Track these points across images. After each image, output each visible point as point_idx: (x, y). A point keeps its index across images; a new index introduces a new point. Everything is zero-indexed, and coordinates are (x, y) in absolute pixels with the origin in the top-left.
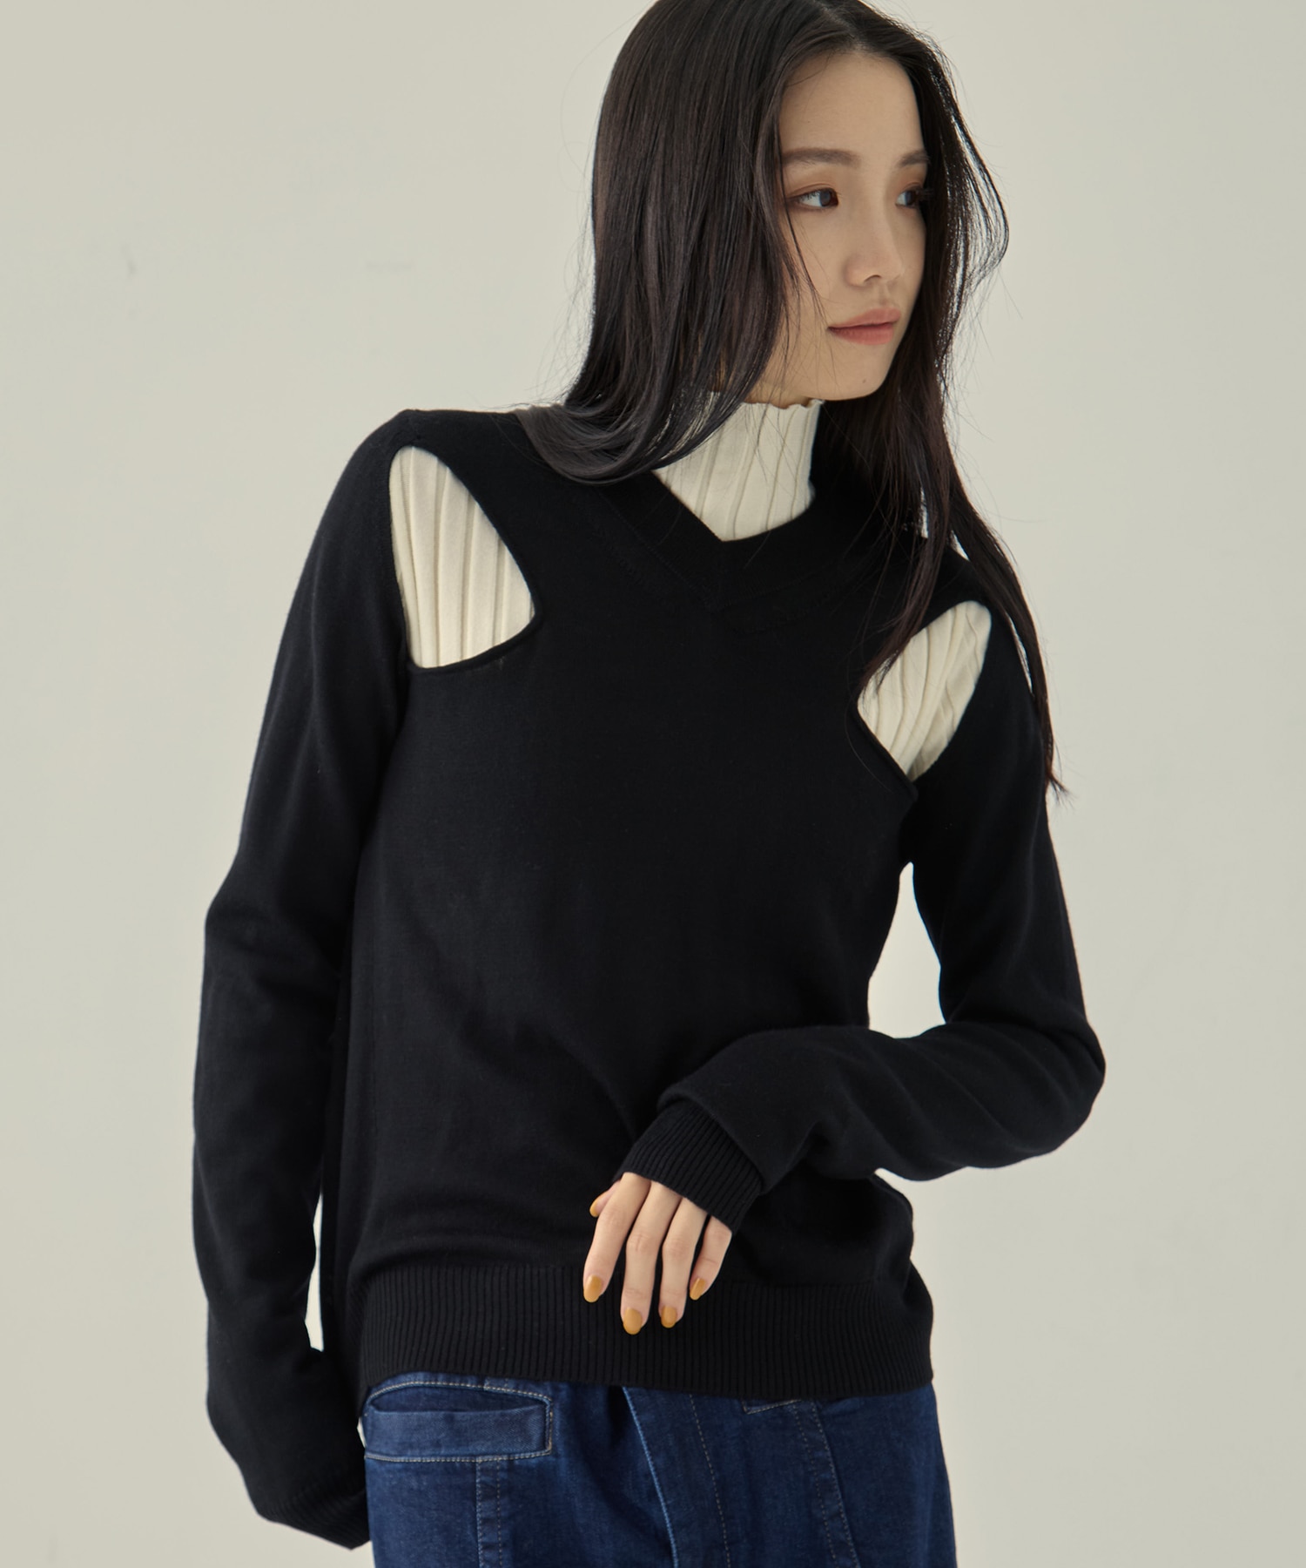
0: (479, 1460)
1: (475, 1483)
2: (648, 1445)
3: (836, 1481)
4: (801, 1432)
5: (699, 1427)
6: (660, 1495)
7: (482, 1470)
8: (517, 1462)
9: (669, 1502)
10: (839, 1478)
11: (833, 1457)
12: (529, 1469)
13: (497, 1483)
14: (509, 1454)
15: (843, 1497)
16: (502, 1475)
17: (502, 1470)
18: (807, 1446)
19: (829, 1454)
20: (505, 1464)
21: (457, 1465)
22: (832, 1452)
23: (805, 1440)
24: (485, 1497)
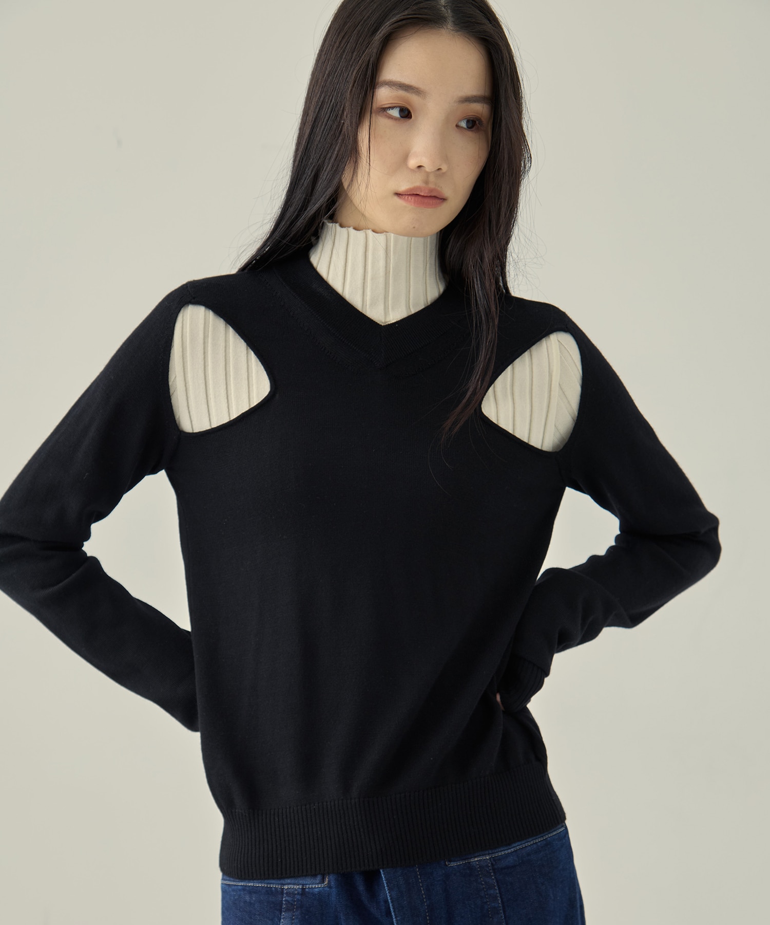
0: (286, 887)
1: (282, 900)
2: (387, 883)
3: (501, 908)
4: (481, 878)
5: (418, 873)
6: (393, 914)
7: (287, 893)
8: (307, 890)
9: (398, 919)
10: (503, 906)
11: (500, 893)
12: (313, 894)
13: (295, 901)
14: (303, 885)
15: (505, 917)
16: (298, 897)
17: (298, 894)
18: (484, 886)
19: (497, 891)
20: (300, 890)
21: (273, 889)
22: (499, 891)
23: (483, 883)
24: (287, 910)
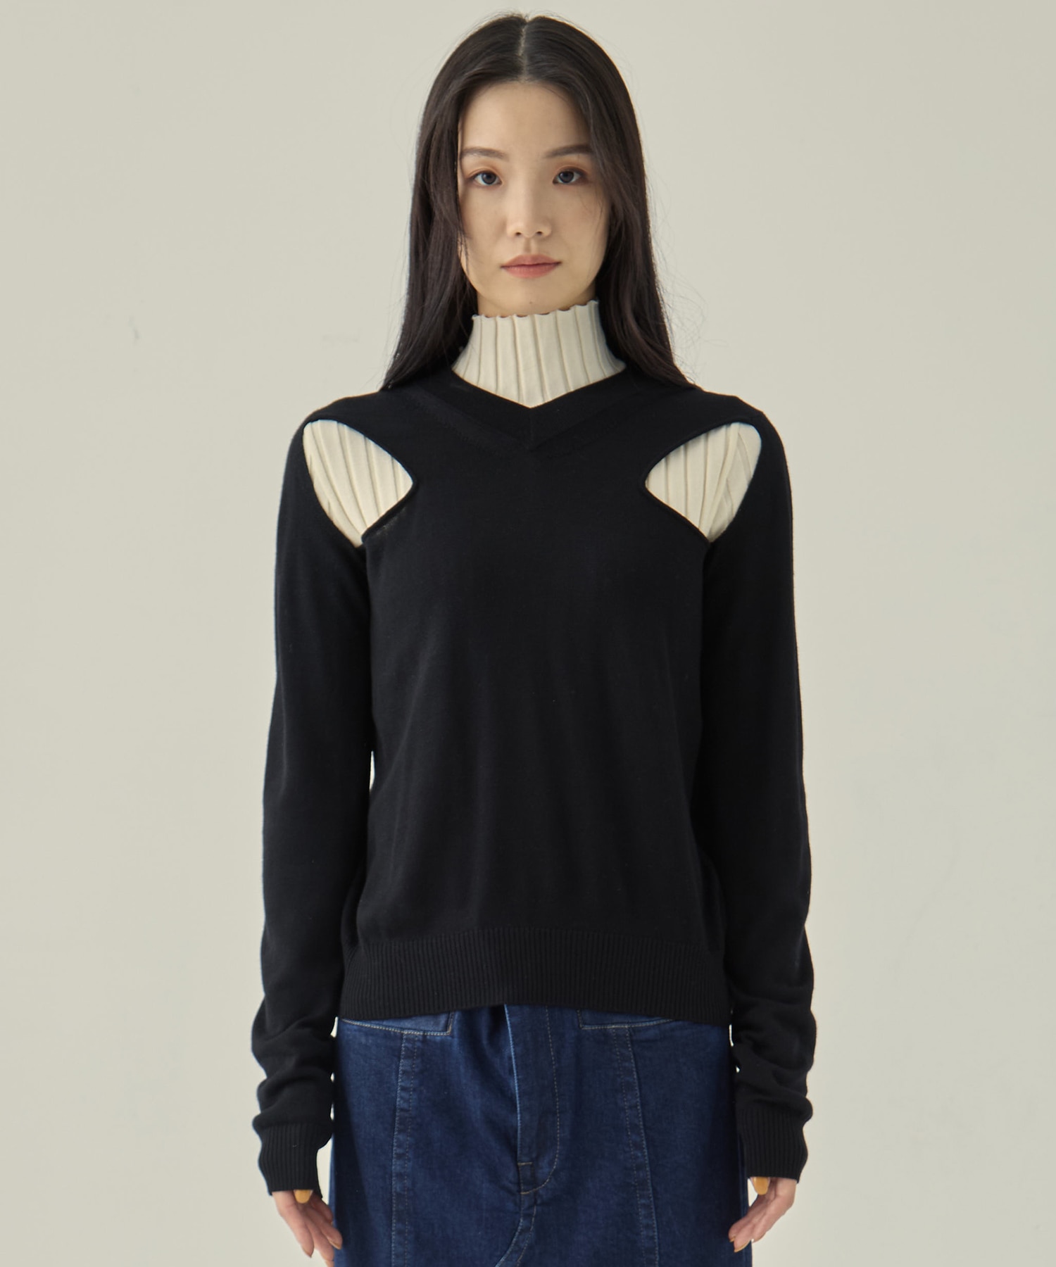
0: (406, 1032)
1: (401, 1047)
2: (513, 1037)
3: (637, 1084)
4: (616, 1047)
5: (549, 1032)
7: (406, 1039)
8: (428, 1037)
10: (639, 1082)
11: (636, 1067)
12: (435, 1042)
13: (415, 1049)
14: (424, 1031)
15: (640, 1095)
16: (418, 1044)
17: (419, 1040)
18: (619, 1057)
19: (634, 1065)
20: (421, 1038)
21: (392, 1033)
23: (618, 1053)
24: (407, 1057)
